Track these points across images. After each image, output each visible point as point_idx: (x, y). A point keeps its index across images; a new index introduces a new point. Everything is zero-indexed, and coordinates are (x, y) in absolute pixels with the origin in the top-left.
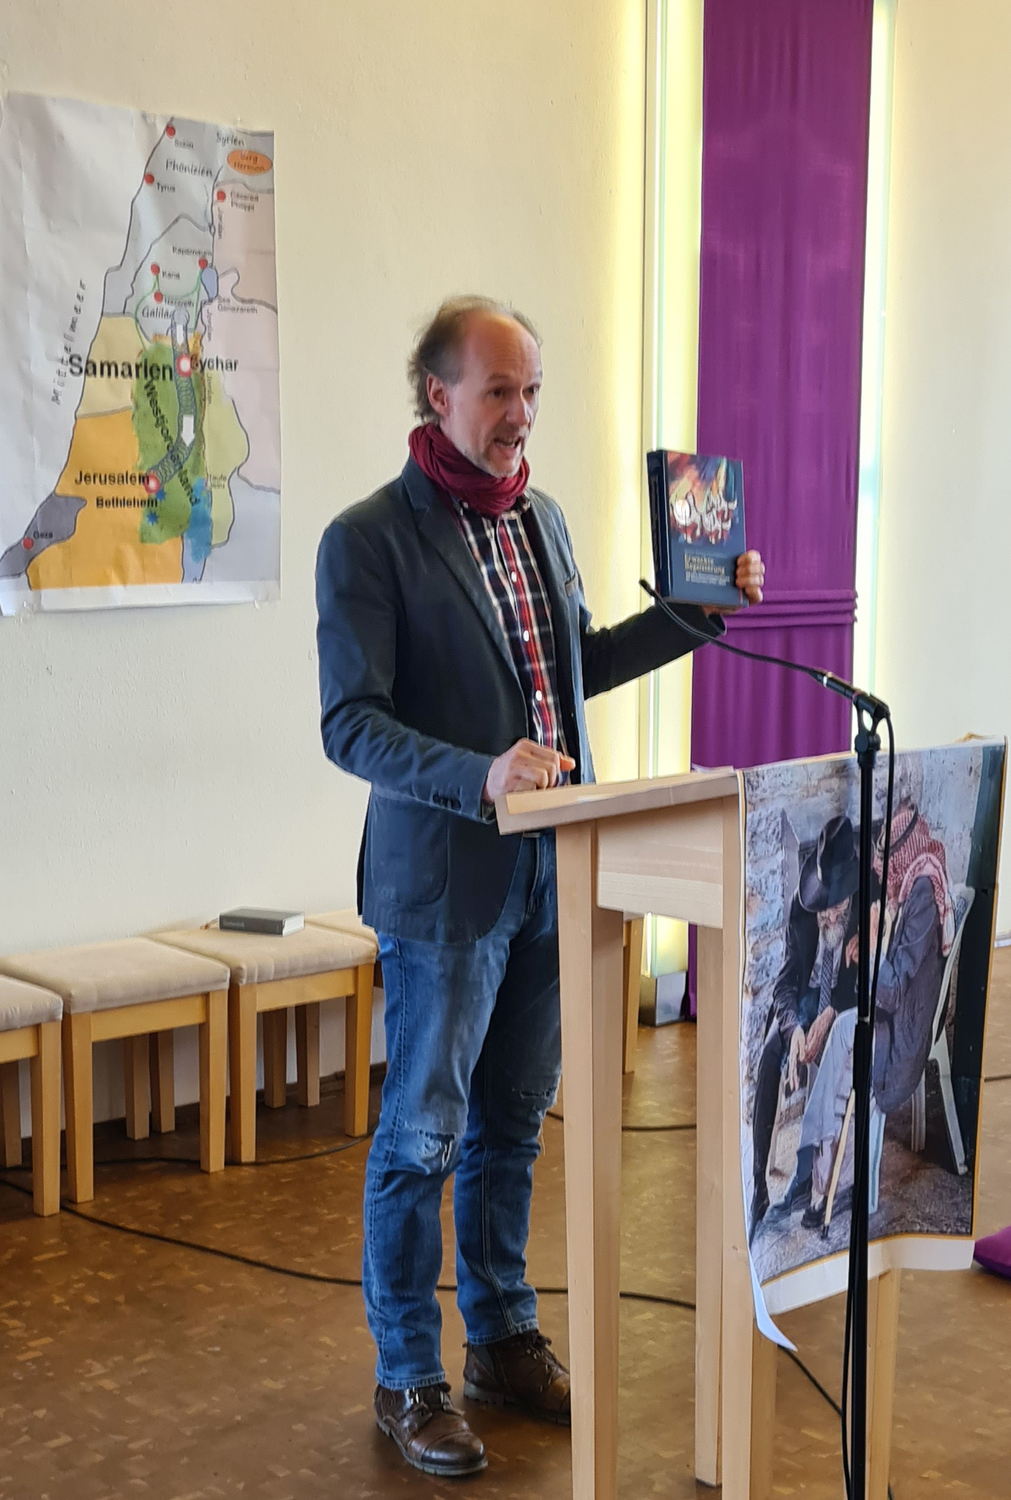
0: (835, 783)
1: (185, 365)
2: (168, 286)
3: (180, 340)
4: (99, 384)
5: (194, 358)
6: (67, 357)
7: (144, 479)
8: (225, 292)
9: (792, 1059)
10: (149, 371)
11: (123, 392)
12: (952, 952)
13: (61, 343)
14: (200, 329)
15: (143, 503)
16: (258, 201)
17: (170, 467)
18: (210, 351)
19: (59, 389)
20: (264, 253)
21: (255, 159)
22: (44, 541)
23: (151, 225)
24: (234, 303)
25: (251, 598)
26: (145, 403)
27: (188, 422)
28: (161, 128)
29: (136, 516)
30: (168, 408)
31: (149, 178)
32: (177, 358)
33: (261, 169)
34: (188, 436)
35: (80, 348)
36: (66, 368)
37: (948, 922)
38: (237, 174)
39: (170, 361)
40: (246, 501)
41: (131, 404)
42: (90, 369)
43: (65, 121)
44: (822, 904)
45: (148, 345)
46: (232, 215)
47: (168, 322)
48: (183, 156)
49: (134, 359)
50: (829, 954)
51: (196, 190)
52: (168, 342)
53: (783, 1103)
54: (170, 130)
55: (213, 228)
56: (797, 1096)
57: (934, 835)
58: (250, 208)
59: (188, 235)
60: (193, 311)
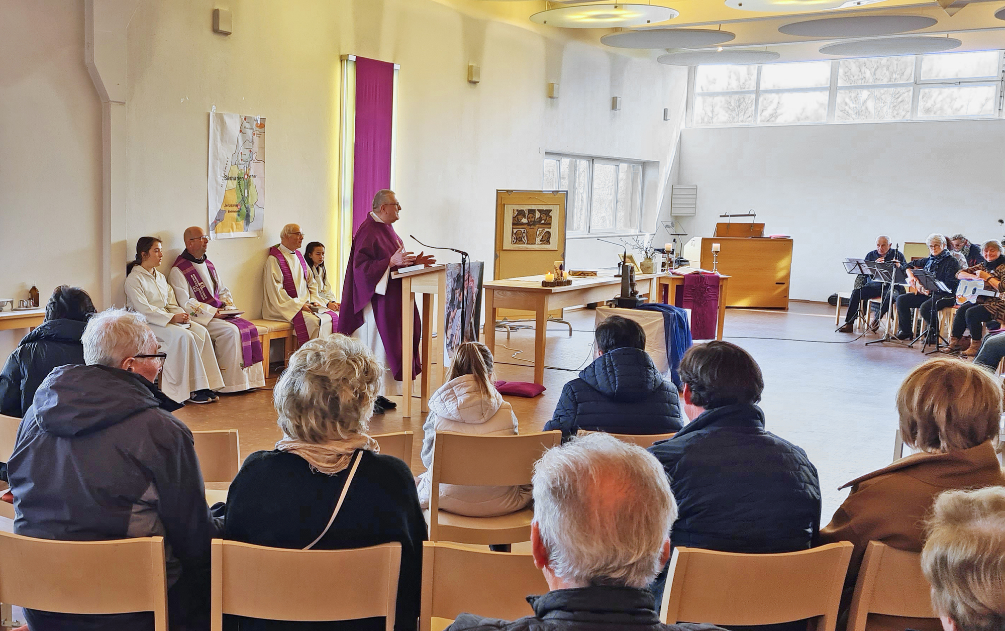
0: (459, 267)
1: (246, 177)
2: (244, 157)
3: (245, 171)
4: (230, 182)
5: (248, 175)
6: (224, 176)
7: (237, 205)
8: (254, 159)
9: (451, 316)
10: (239, 178)
11: (233, 184)
12: (475, 301)
13: (223, 172)
14: (249, 168)
15: (237, 211)
16: (261, 135)
17: (242, 202)
18: (251, 173)
19: (223, 184)
20: (263, 148)
21: (262, 126)
22: (218, 221)
23: (241, 143)
24: (256, 161)
25: (256, 236)
26: (238, 186)
27: (246, 191)
28: (243, 119)
29: (235, 214)
30: (242, 188)
31: (241, 131)
32: (245, 175)
33: (262, 127)
34: (246, 195)
35: (227, 174)
36: (224, 179)
37: (474, 295)
38: (258, 129)
39: (243, 176)
40: (258, 211)
41: (235, 187)
42: (228, 179)
43: (226, 119)
44: (456, 289)
45: (240, 172)
46: (256, 139)
47: (243, 166)
48: (248, 125)
49: (237, 176)
50: (457, 298)
51: (250, 132)
52: (243, 171)
53: (449, 325)
54: (245, 119)
55: (252, 142)
56: (451, 324)
57: (473, 278)
58: (260, 137)
59: (248, 145)
60: (248, 163)
